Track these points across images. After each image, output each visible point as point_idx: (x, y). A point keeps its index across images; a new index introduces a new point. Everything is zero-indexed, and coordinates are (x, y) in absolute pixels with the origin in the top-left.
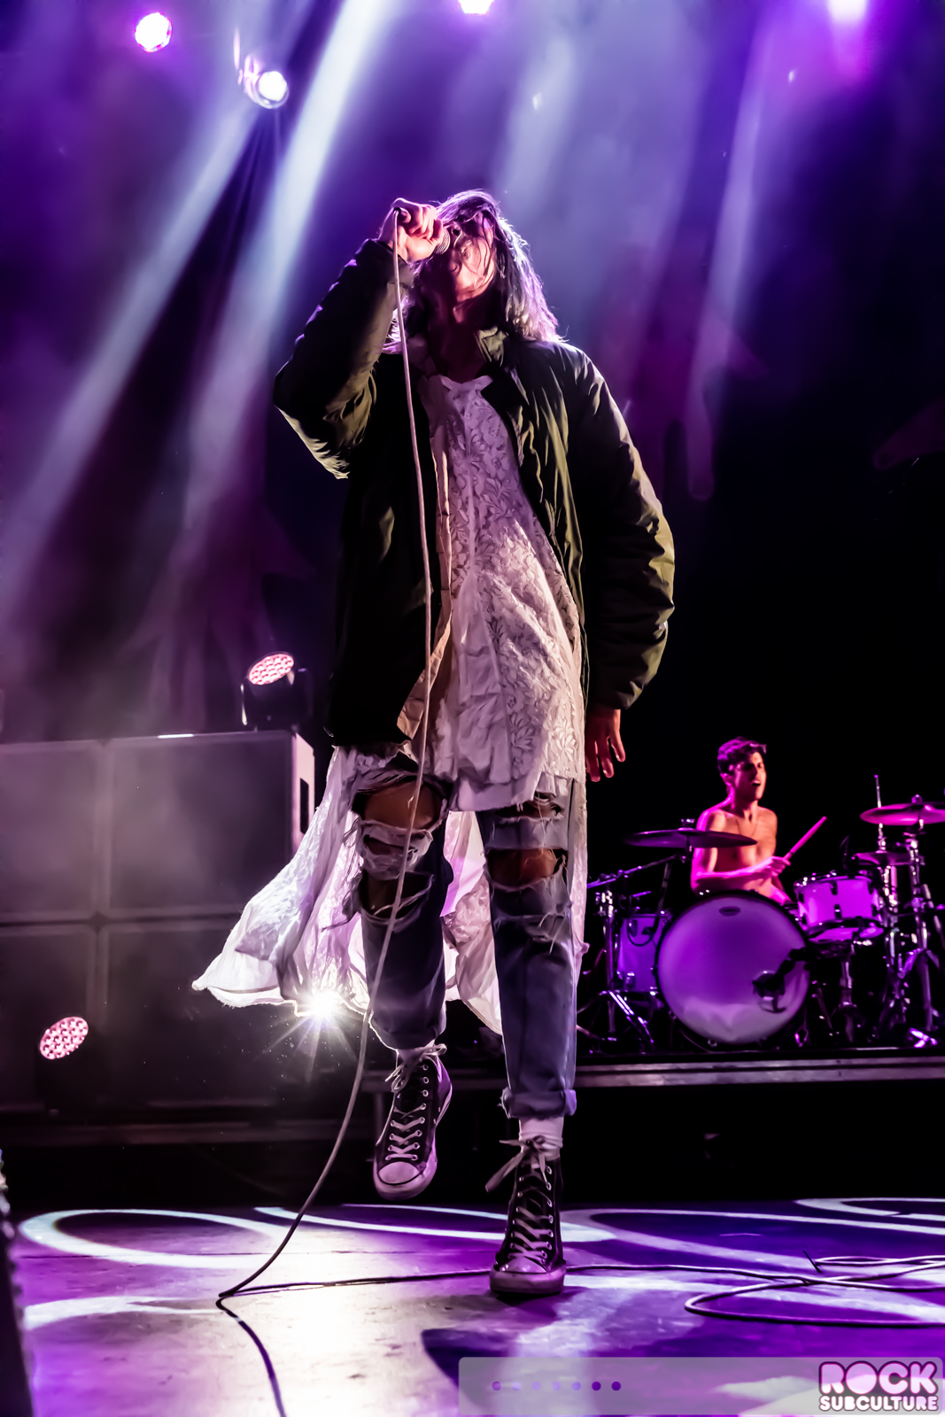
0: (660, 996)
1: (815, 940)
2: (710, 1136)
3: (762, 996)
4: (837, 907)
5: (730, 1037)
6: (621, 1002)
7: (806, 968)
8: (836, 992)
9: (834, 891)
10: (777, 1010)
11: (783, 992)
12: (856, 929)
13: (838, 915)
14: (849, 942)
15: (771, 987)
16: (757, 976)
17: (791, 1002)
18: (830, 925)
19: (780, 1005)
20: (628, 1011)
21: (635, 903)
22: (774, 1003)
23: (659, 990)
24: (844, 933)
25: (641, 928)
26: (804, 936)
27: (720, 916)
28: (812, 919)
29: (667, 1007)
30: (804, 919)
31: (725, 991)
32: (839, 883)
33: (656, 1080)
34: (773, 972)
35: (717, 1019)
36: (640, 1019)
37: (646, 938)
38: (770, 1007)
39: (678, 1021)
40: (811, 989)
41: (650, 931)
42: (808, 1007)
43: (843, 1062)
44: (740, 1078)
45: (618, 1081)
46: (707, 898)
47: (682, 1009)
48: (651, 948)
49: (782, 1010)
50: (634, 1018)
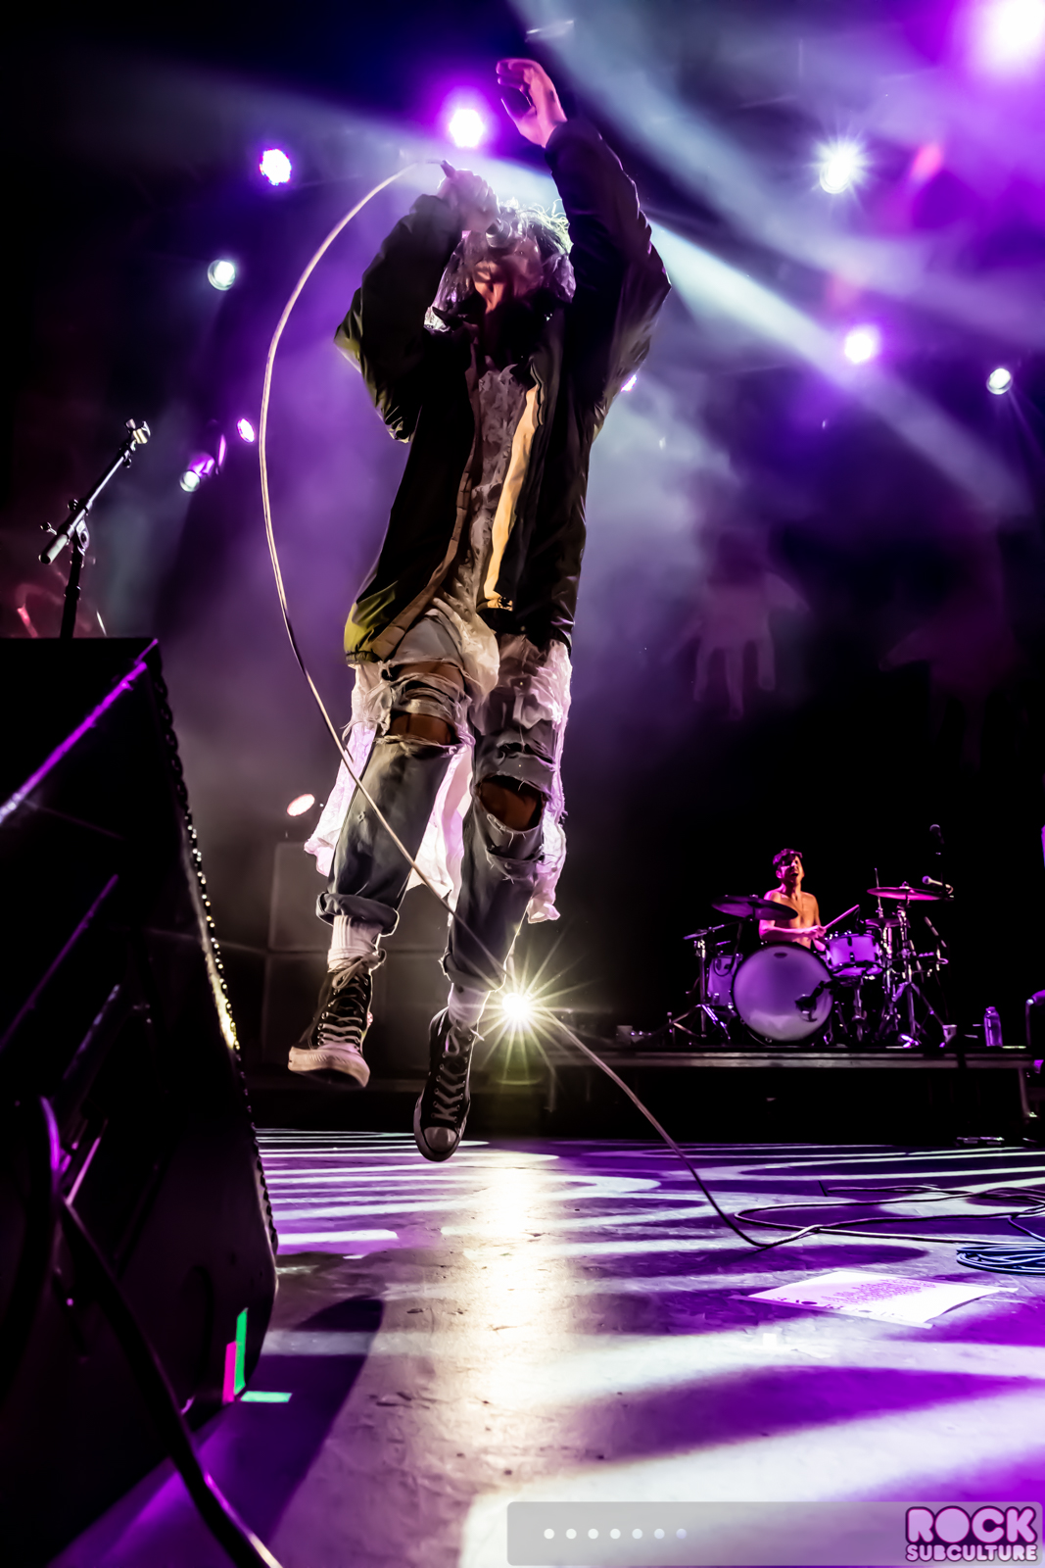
0: (735, 1008)
1: (837, 975)
2: (770, 1099)
3: (802, 1010)
4: (852, 954)
5: (781, 1037)
6: (710, 1012)
7: (831, 993)
8: (850, 1010)
9: (850, 943)
10: (811, 1020)
11: (815, 1009)
12: (864, 969)
13: (852, 959)
14: (859, 977)
15: (807, 1004)
16: (798, 998)
17: (821, 1014)
18: (847, 966)
19: (814, 1016)
20: (714, 1018)
21: (719, 948)
22: (810, 1015)
23: (734, 1004)
24: (858, 971)
25: (723, 965)
26: (830, 973)
27: (775, 958)
28: (835, 962)
29: (739, 1016)
30: (830, 961)
31: (778, 1007)
32: (854, 939)
33: (734, 1064)
34: (808, 995)
35: (772, 1025)
36: (722, 1024)
37: (726, 971)
38: (807, 1018)
39: (746, 1025)
40: (834, 1007)
41: (729, 967)
42: (832, 1018)
43: (854, 1055)
44: (786, 1063)
45: (706, 1063)
46: (766, 946)
47: (749, 1018)
48: (729, 977)
49: (815, 1020)
50: (718, 1022)
